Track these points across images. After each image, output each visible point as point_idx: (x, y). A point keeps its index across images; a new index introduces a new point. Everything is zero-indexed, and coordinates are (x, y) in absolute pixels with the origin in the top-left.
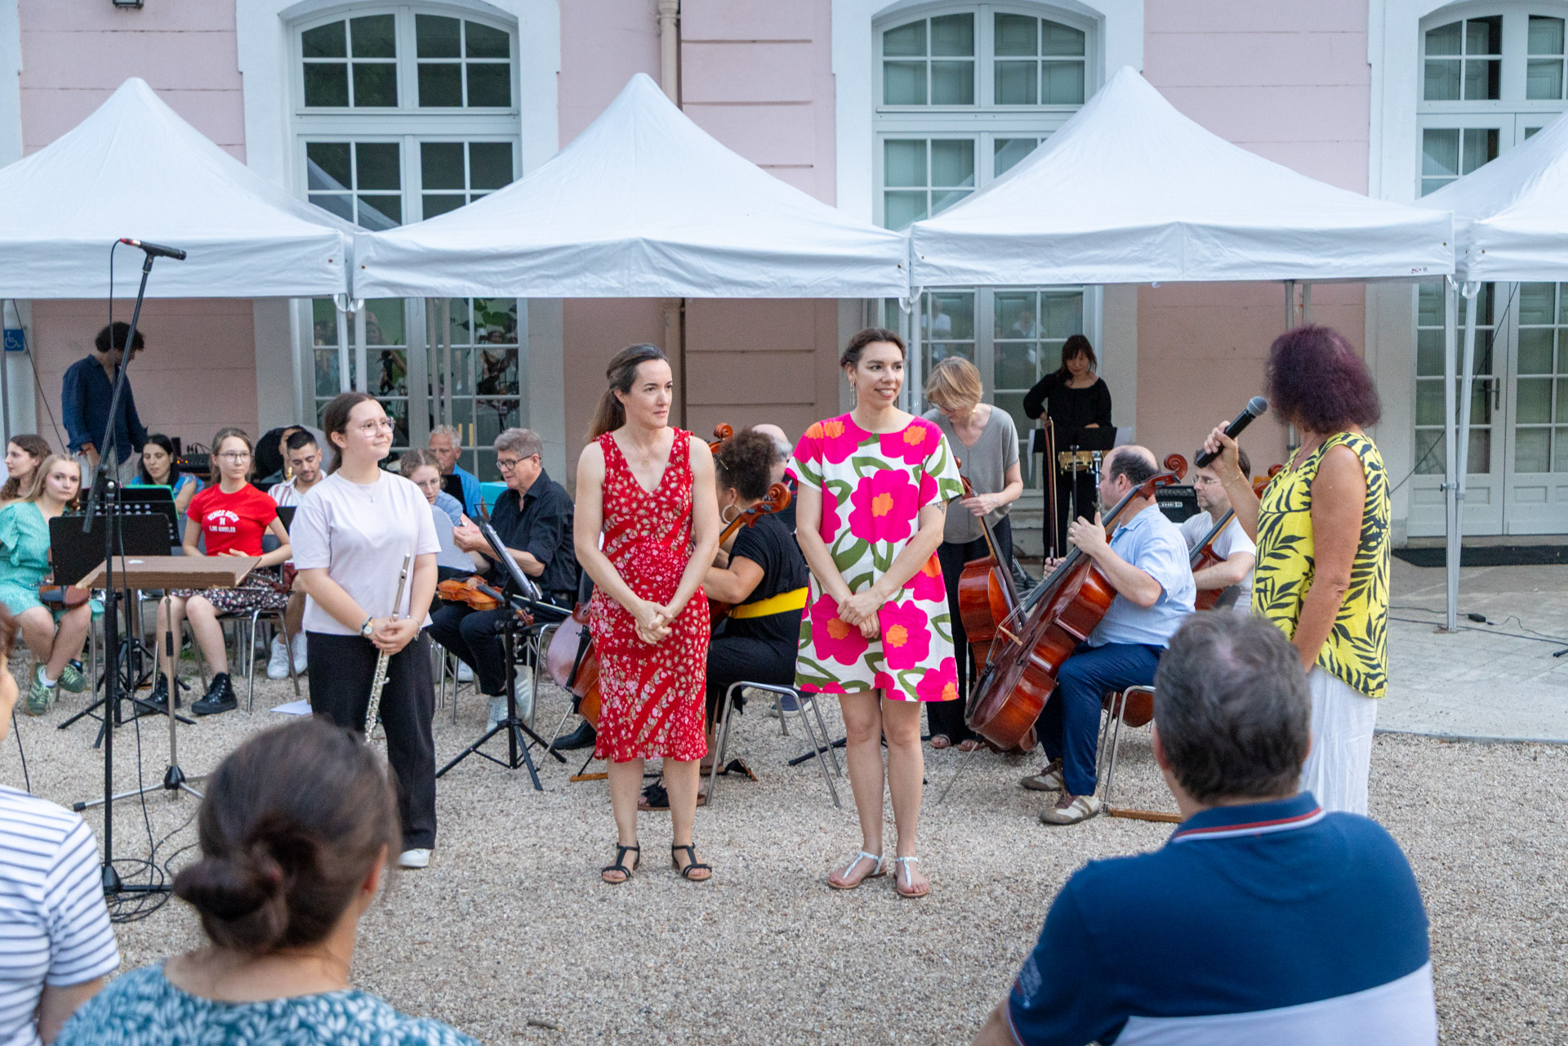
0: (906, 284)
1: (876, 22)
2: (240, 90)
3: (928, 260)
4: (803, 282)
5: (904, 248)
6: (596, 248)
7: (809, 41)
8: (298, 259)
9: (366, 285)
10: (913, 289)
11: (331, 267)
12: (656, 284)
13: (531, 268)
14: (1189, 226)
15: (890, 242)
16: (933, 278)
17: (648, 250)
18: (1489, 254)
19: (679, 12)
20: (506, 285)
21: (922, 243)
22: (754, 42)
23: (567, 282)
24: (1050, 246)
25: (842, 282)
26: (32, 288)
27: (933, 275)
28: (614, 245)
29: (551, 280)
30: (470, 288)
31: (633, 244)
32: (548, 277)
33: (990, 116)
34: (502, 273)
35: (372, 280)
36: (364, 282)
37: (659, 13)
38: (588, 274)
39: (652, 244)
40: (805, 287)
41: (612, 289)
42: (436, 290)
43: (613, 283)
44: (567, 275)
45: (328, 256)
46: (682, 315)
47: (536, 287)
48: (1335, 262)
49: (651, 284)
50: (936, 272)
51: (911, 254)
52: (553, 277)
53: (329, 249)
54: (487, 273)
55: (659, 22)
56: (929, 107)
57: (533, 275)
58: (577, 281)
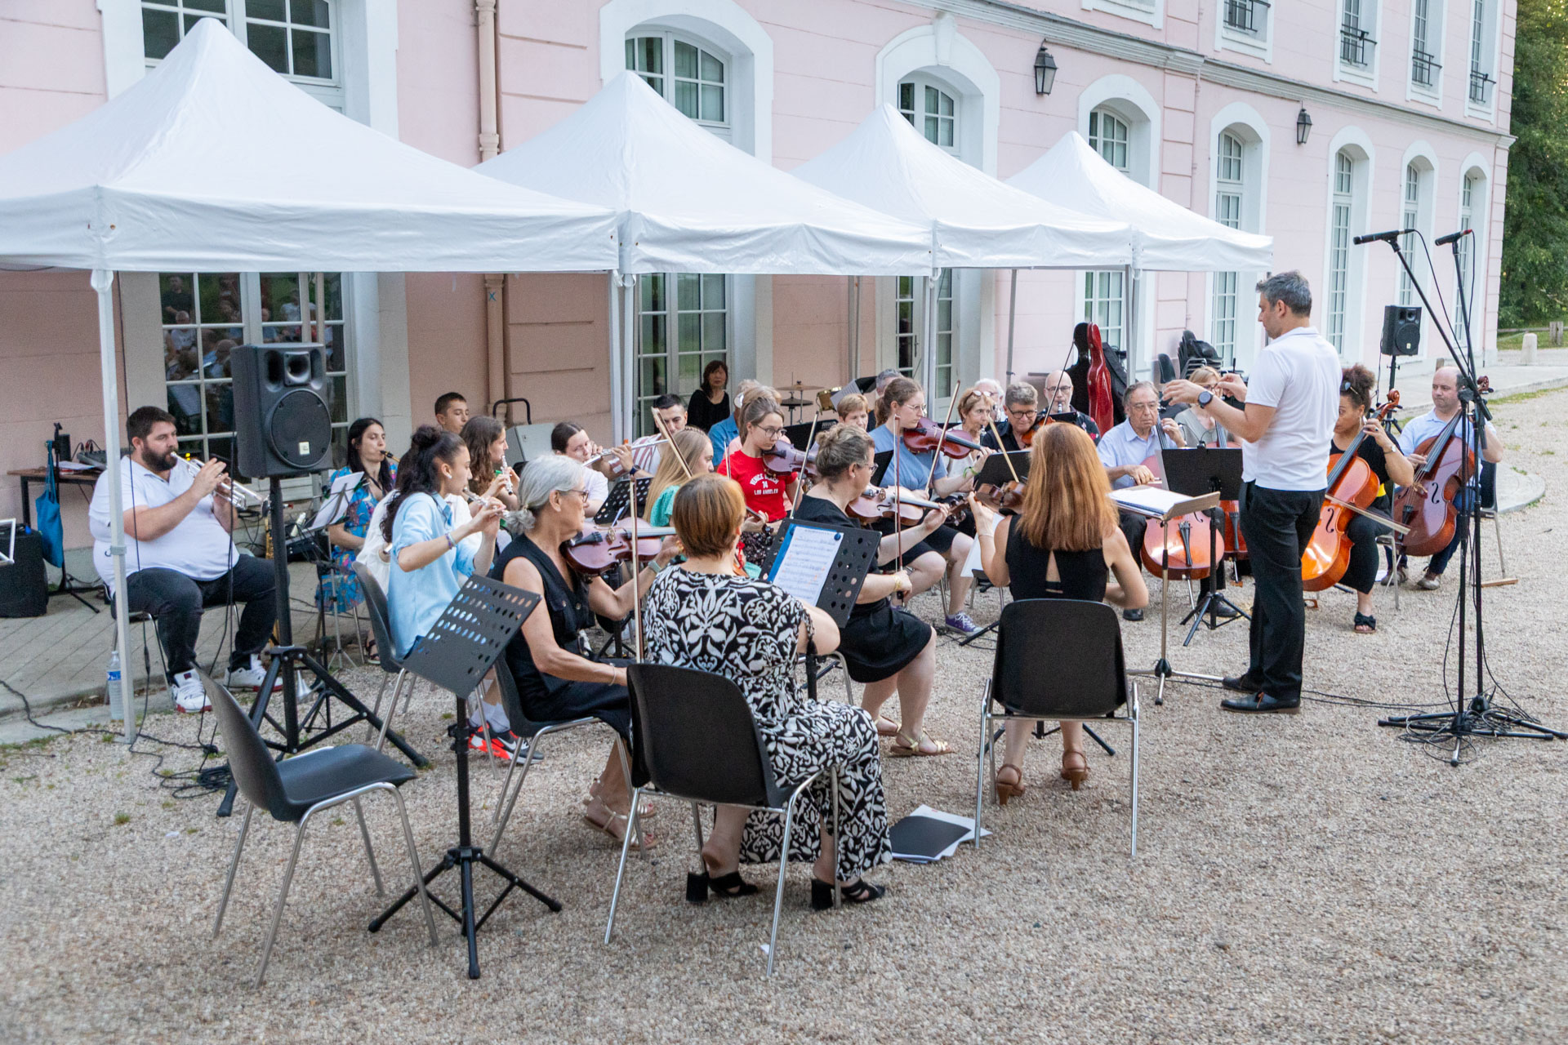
0: (932, 265)
1: (626, 33)
2: (100, 31)
3: (944, 247)
4: (886, 263)
5: (931, 237)
6: (780, 231)
7: (585, 48)
9: (638, 262)
10: (935, 269)
11: (613, 243)
12: (811, 263)
13: (743, 247)
14: (1045, 227)
15: (923, 232)
16: (942, 261)
17: (807, 235)
18: (1146, 251)
21: (940, 234)
23: (761, 260)
24: (992, 239)
25: (904, 263)
26: (380, 261)
27: (947, 259)
28: (789, 229)
29: (754, 259)
30: (703, 265)
31: (799, 229)
32: (751, 256)
34: (722, 252)
35: (642, 257)
36: (638, 258)
38: (773, 254)
39: (807, 228)
41: (787, 267)
42: (685, 268)
44: (762, 255)
45: (610, 231)
48: (1097, 254)
50: (948, 257)
51: (935, 242)
52: (754, 256)
53: (611, 225)
54: (716, 252)
55: (476, 14)
57: (743, 254)
58: (767, 260)
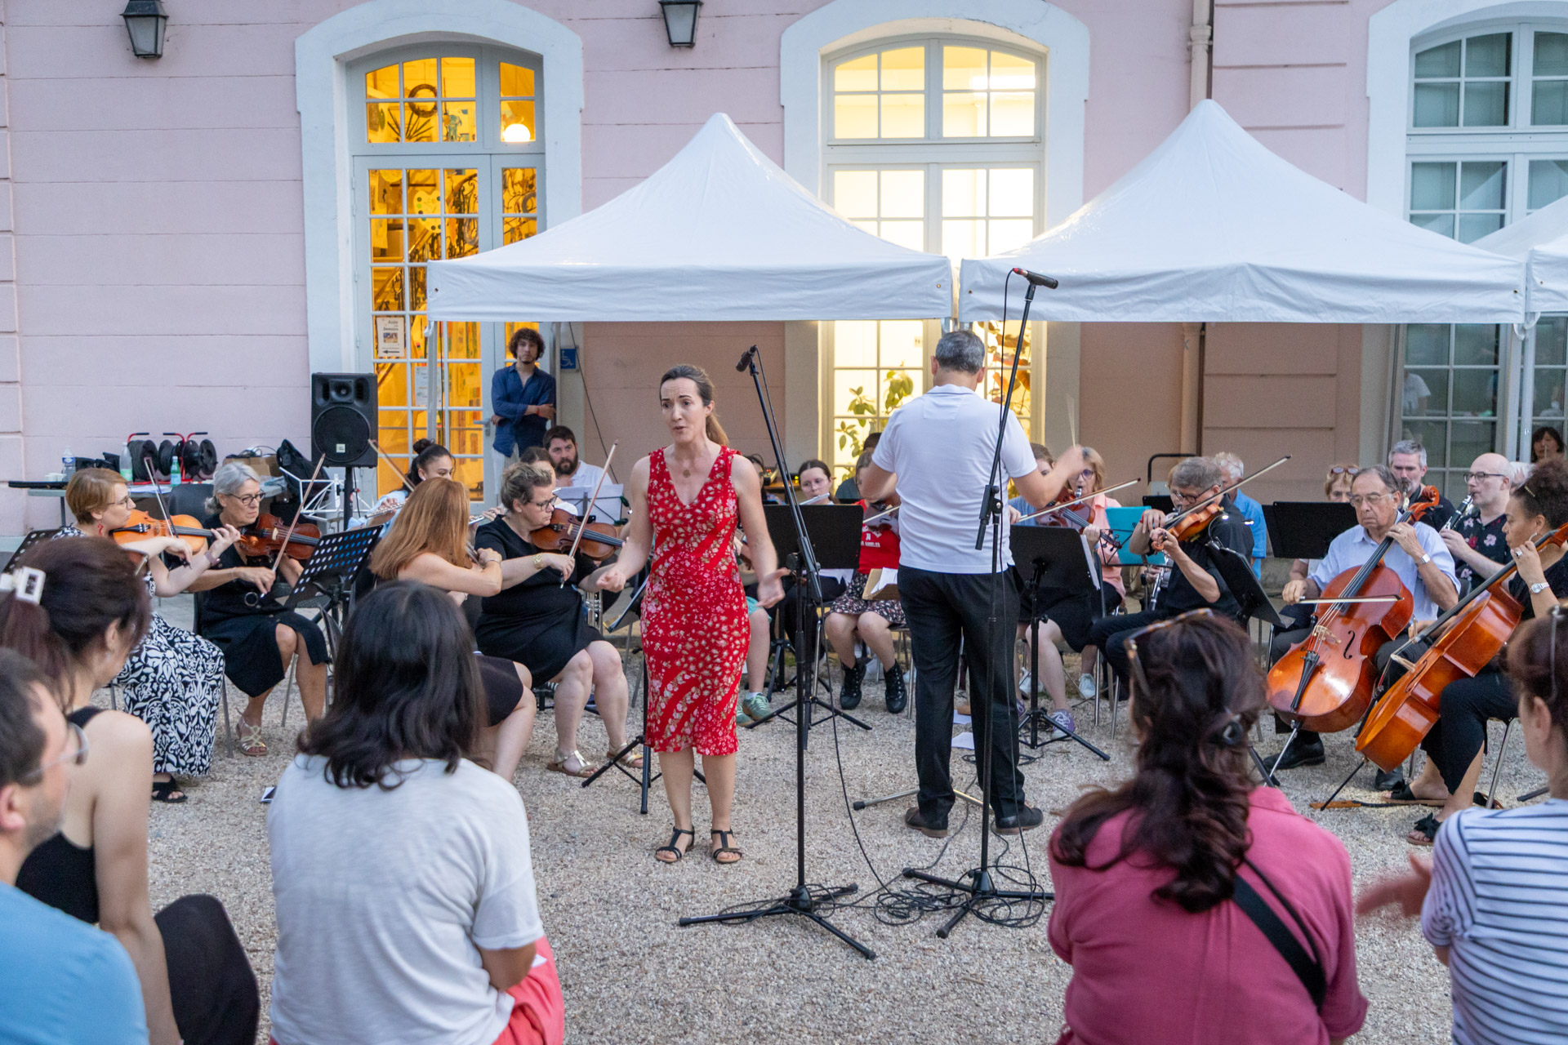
0: (1521, 310)
1: (1414, 42)
2: (782, 123)
3: (1546, 285)
4: (1413, 307)
5: (1521, 272)
6: (1202, 273)
7: (1344, 65)
8: (908, 284)
9: (973, 309)
10: (1529, 315)
11: (940, 292)
12: (1260, 308)
13: (1135, 293)
15: (1505, 266)
16: (1553, 304)
17: (1254, 275)
19: (1211, 38)
20: (1109, 310)
21: (1541, 268)
22: (1286, 66)
23: (1169, 306)
25: (1453, 307)
26: (661, 312)
27: (1550, 300)
28: (1219, 270)
29: (1154, 305)
30: (1073, 312)
31: (1239, 269)
32: (1150, 301)
33: (1526, 138)
34: (1105, 297)
35: (978, 305)
36: (970, 306)
37: (1190, 40)
38: (1190, 299)
39: (1258, 270)
40: (1415, 312)
41: (1215, 313)
42: (1039, 314)
43: (1218, 309)
44: (1170, 300)
45: (936, 280)
46: (1202, 339)
47: (1139, 311)
49: (1254, 309)
50: (1556, 298)
51: (1528, 279)
52: (1155, 302)
53: (938, 275)
54: (1091, 298)
55: (1189, 49)
56: (1461, 129)
57: (1137, 300)
58: (1180, 306)
